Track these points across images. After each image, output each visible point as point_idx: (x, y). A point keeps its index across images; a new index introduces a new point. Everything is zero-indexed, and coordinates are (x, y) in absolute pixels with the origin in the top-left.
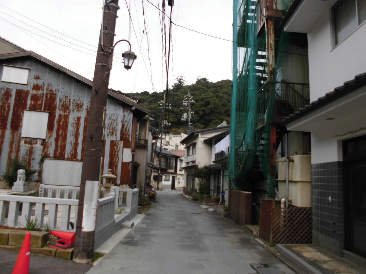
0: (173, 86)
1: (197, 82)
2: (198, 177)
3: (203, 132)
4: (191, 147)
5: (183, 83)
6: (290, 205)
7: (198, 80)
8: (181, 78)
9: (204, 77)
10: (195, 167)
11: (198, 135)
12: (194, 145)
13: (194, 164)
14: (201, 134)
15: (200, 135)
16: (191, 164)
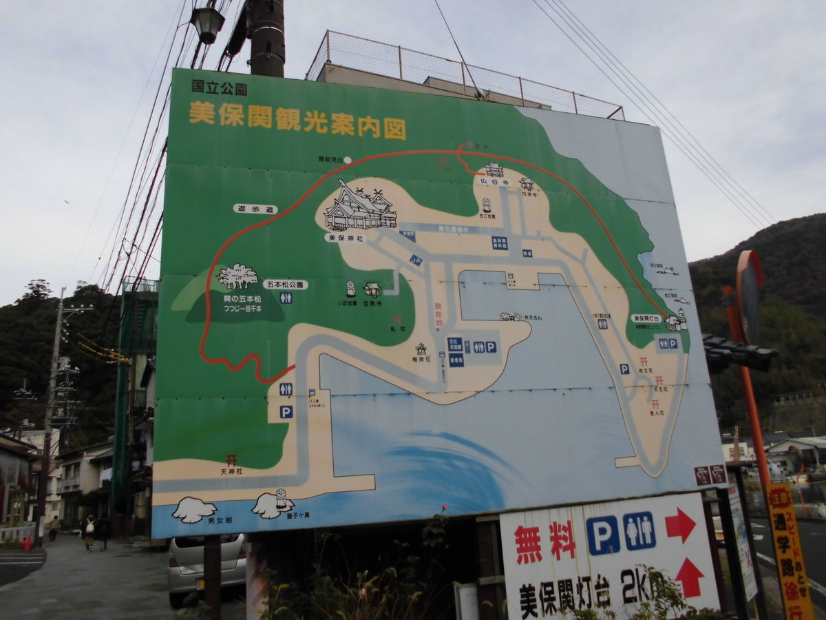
0: (18, 301)
1: (77, 293)
2: (82, 505)
3: (89, 450)
4: (73, 466)
5: (45, 294)
6: (137, 517)
7: (79, 289)
8: (40, 283)
9: (93, 284)
10: (78, 494)
11: (82, 454)
12: (77, 465)
13: (76, 490)
14: (87, 453)
15: (85, 454)
16: (71, 490)
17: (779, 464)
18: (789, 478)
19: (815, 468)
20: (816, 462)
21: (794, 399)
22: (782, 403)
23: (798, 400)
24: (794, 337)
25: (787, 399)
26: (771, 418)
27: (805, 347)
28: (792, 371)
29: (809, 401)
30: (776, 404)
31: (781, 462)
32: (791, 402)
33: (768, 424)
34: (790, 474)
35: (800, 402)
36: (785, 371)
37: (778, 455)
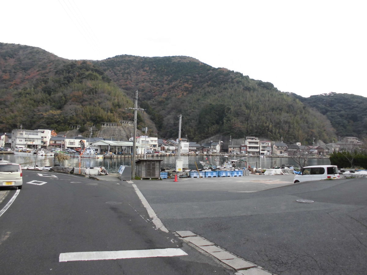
17: (94, 150)
18: (96, 156)
19: (107, 153)
20: (108, 151)
21: (110, 125)
22: (105, 126)
23: (111, 126)
24: (116, 101)
25: (107, 125)
26: (99, 131)
27: (119, 106)
28: (112, 114)
29: (115, 127)
30: (103, 126)
31: (95, 149)
32: (108, 126)
33: (97, 134)
34: (98, 154)
35: (111, 127)
36: (109, 114)
37: (95, 146)
